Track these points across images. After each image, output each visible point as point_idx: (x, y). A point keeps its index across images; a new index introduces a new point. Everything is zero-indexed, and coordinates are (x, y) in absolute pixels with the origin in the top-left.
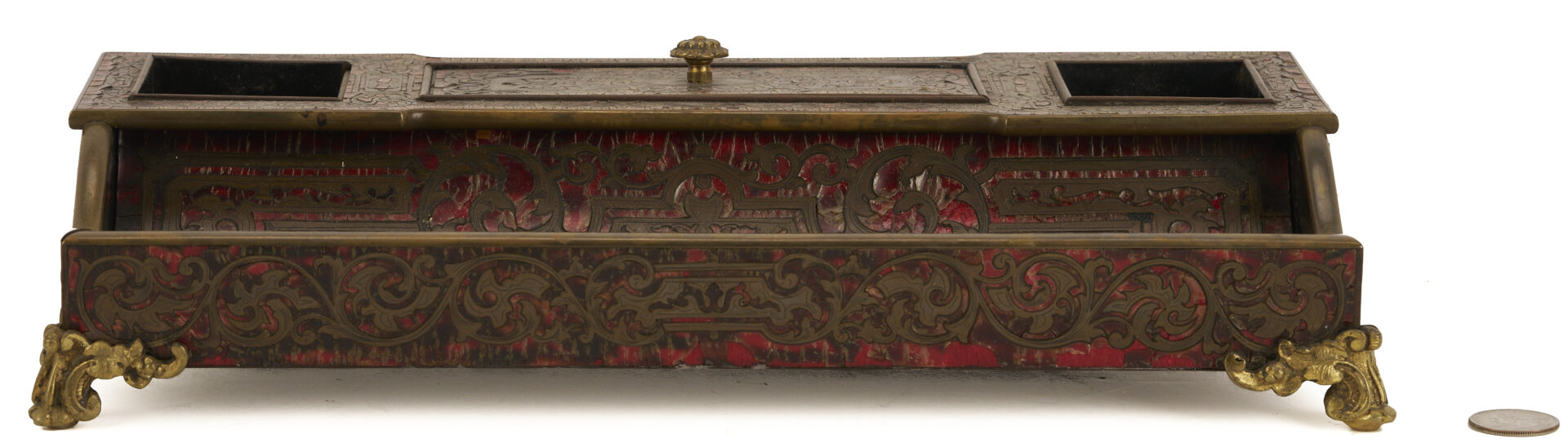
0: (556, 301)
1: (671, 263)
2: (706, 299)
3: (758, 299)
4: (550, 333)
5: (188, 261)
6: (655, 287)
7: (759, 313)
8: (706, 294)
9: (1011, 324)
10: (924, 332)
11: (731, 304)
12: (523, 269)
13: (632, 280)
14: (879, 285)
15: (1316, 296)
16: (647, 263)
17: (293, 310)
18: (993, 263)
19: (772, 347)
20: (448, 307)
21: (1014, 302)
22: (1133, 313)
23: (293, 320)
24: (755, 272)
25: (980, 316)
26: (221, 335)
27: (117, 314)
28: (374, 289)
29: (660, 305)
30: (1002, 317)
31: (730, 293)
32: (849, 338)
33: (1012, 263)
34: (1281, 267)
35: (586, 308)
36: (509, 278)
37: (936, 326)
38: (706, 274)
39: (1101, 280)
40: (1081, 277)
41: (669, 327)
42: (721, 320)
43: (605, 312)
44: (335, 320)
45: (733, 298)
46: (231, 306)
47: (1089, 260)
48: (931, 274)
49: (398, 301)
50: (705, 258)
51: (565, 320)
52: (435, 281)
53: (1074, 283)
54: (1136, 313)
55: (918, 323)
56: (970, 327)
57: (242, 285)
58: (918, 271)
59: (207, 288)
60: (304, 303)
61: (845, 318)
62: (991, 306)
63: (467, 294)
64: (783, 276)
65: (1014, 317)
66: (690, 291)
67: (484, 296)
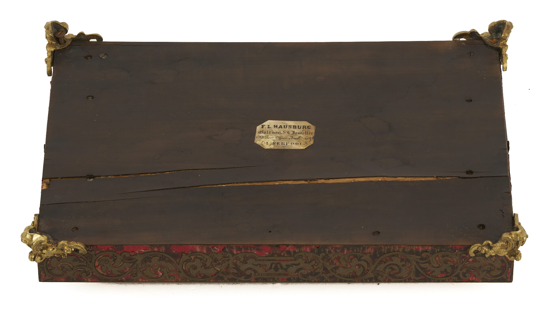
0: (334, 266)
1: (292, 278)
2: (279, 266)
3: (260, 267)
4: (336, 256)
5: (467, 278)
6: (298, 271)
7: (259, 262)
8: (279, 268)
9: (167, 259)
10: (199, 256)
11: (270, 265)
12: (346, 276)
13: (306, 273)
14: (216, 271)
15: (55, 268)
16: (301, 277)
17: (429, 263)
18: (175, 278)
19: (254, 252)
20: (373, 264)
21: (166, 266)
22: (122, 263)
23: (430, 260)
24: (262, 275)
25: (178, 262)
26: (456, 255)
27: (494, 262)
28: (400, 270)
29: (296, 265)
30: (170, 261)
31: (270, 268)
32: (226, 255)
33: (168, 278)
34: (69, 276)
35: (323, 264)
36: (351, 273)
37: (194, 258)
38: (279, 274)
39: (135, 273)
40: (142, 274)
41: (293, 258)
42: (273, 260)
43: (316, 262)
44: (415, 260)
45: (269, 267)
46: (452, 264)
47: (140, 278)
48: (197, 274)
49: (391, 266)
50: (280, 279)
51: (330, 260)
52: (378, 272)
53: (145, 272)
54: (121, 263)
55: (201, 259)
56: (182, 258)
57: (448, 271)
58: (202, 275)
59: (461, 269)
60: (426, 265)
61: (227, 261)
62: (174, 265)
63: (366, 268)
64: (251, 274)
65: (166, 261)
66: (285, 269)
67: (360, 268)
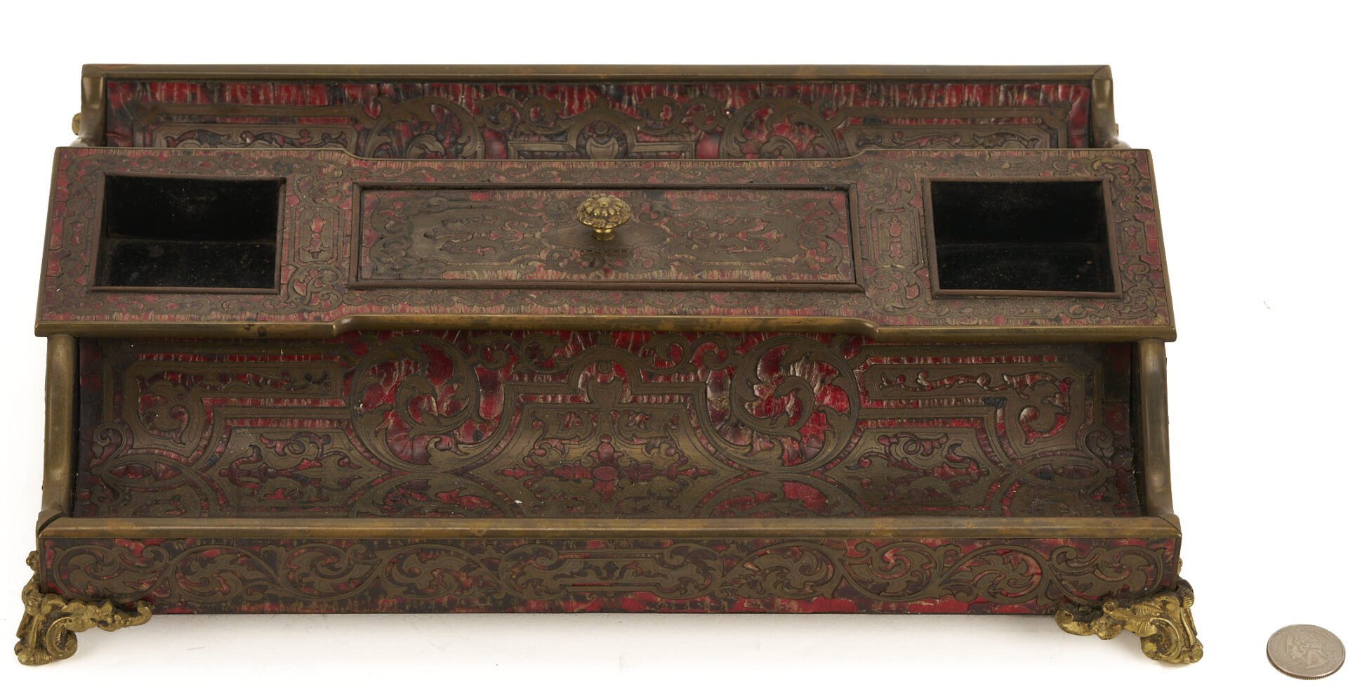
0: (472, 573)
1: (573, 549)
2: (605, 574)
3: (649, 572)
4: (466, 593)
5: (149, 549)
6: (559, 564)
7: (650, 580)
8: (603, 569)
9: (870, 587)
10: (794, 592)
11: (626, 574)
12: (443, 554)
13: (539, 560)
14: (755, 562)
15: (1138, 569)
16: (553, 550)
17: (243, 579)
19: (661, 601)
20: (378, 578)
21: (873, 573)
22: (977, 580)
23: (243, 586)
24: (646, 554)
25: (843, 582)
26: (180, 595)
27: (89, 583)
28: (313, 566)
29: (563, 576)
30: (862, 583)
31: (625, 568)
32: (728, 595)
33: (872, 549)
34: (1108, 550)
35: (498, 578)
36: (431, 559)
37: (805, 588)
38: (603, 556)
39: (950, 559)
40: (932, 557)
41: (571, 589)
42: (617, 584)
43: (515, 580)
44: (279, 586)
45: (627, 571)
46: (188, 577)
47: (939, 546)
48: (800, 556)
49: (334, 573)
50: (603, 546)
51: (481, 585)
52: (366, 561)
53: (926, 561)
54: (980, 580)
55: (788, 586)
56: (834, 589)
57: (198, 564)
58: (789, 554)
59: (167, 566)
60: (250, 575)
61: (726, 583)
62: (853, 575)
63: (395, 570)
64: (671, 558)
65: (873, 581)
66: (590, 567)
67: (409, 570)
